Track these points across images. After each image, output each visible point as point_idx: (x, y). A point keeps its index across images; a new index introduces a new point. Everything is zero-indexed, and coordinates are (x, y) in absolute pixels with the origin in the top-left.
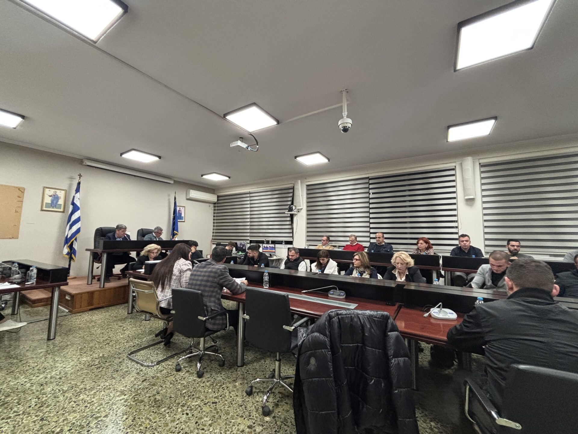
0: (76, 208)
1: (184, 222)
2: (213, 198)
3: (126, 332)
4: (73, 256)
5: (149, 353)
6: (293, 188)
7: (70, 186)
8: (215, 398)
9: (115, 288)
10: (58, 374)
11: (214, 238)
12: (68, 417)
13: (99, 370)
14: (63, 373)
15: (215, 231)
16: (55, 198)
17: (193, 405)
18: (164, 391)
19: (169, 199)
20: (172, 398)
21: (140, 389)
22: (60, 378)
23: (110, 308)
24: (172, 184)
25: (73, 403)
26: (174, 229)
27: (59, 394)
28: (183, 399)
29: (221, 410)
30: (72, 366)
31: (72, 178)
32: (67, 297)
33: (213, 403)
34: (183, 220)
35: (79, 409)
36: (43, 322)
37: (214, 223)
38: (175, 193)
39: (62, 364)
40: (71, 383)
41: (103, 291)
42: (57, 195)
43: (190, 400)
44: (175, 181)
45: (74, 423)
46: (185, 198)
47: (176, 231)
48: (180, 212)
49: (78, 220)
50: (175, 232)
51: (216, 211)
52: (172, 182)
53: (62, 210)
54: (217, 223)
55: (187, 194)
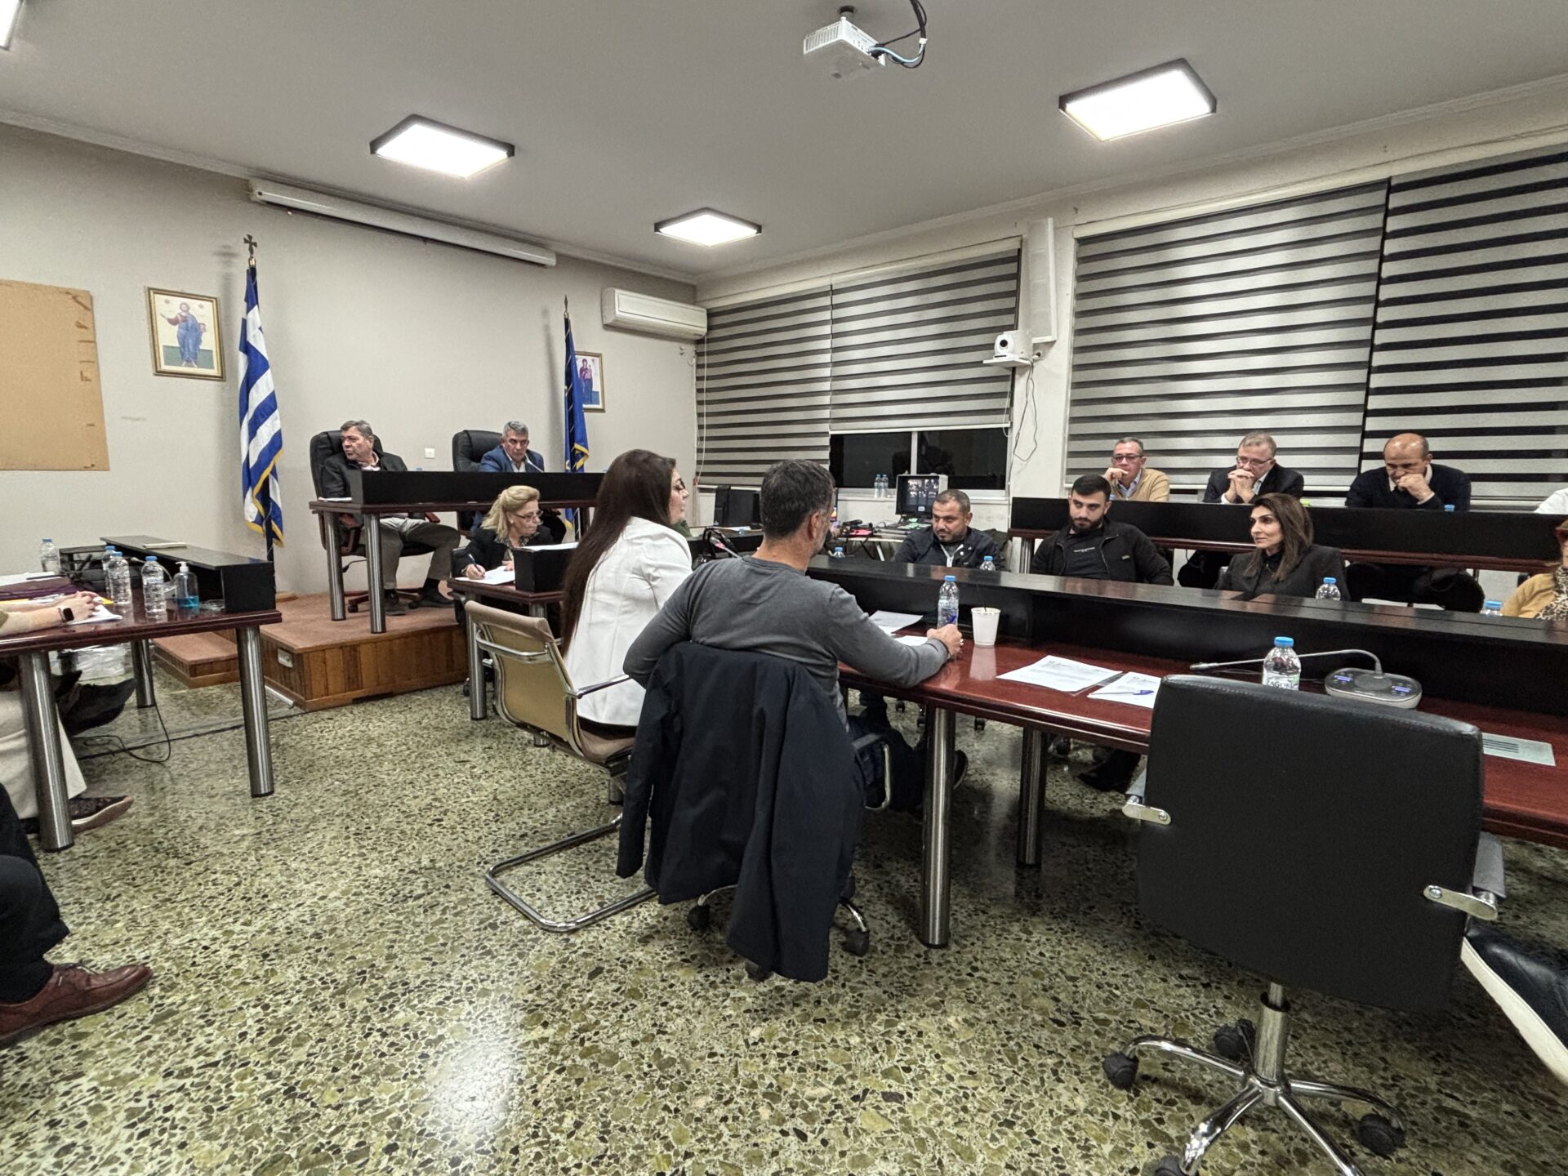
0: (257, 366)
1: (602, 411)
2: (691, 319)
3: (482, 782)
4: (275, 527)
5: (583, 867)
6: (1016, 258)
7: (227, 283)
9: (418, 634)
10: (307, 918)
11: (704, 468)
12: (374, 1095)
13: (435, 918)
14: (321, 918)
15: (705, 445)
16: (190, 330)
18: (680, 1021)
19: (547, 328)
20: (719, 1059)
21: (591, 1004)
22: (318, 936)
23: (414, 697)
24: (551, 267)
25: (376, 1036)
26: (572, 438)
27: (327, 994)
28: (762, 1067)
29: (930, 1132)
30: (345, 893)
31: (227, 255)
32: (283, 660)
33: (886, 1097)
34: (600, 406)
35: (403, 1064)
36: (229, 734)
37: (700, 415)
38: (566, 303)
39: (313, 884)
40: (353, 958)
41: (384, 643)
42: (193, 318)
43: (789, 1071)
44: (559, 256)
45: (399, 1122)
46: (600, 326)
47: (579, 443)
48: (587, 376)
49: (268, 407)
50: (577, 446)
51: (705, 372)
52: (550, 260)
53: (215, 371)
54: (709, 415)
55: (605, 304)
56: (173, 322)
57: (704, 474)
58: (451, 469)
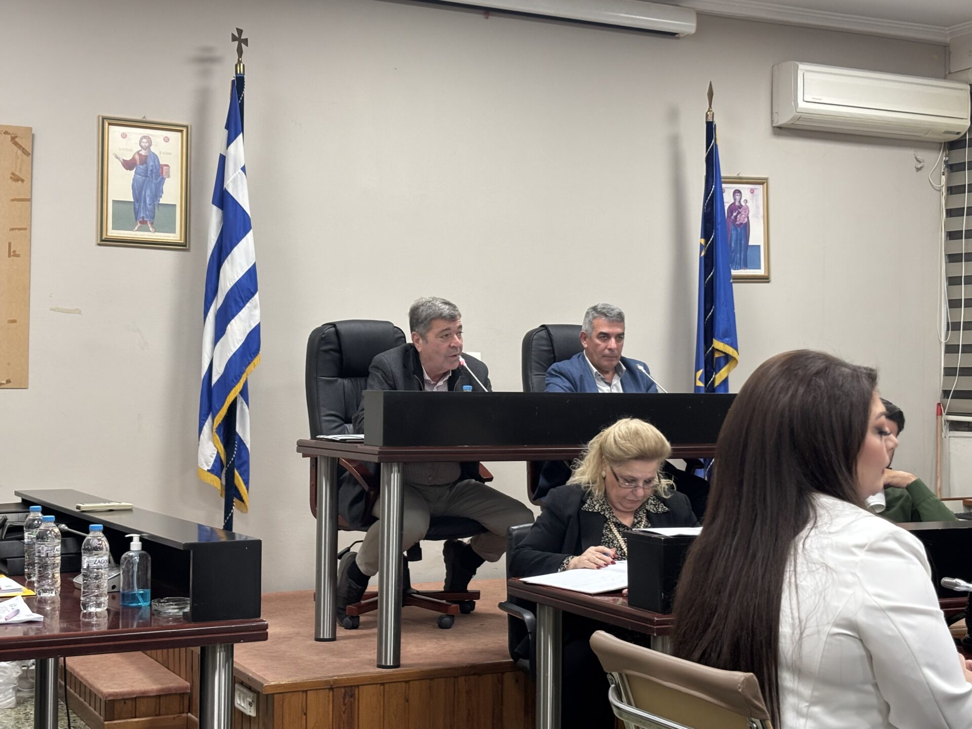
0: (235, 225)
1: (765, 279)
2: (940, 107)
4: (239, 480)
7: (203, 103)
15: (961, 338)
24: (688, 37)
26: (709, 330)
31: (207, 61)
32: (243, 704)
34: (761, 272)
37: (953, 281)
38: (711, 95)
41: (396, 687)
42: (155, 157)
47: (721, 339)
48: (741, 219)
49: (247, 287)
50: (718, 344)
51: (966, 201)
52: (686, 25)
53: (176, 236)
54: (967, 281)
55: (779, 91)
56: (128, 165)
58: (520, 389)
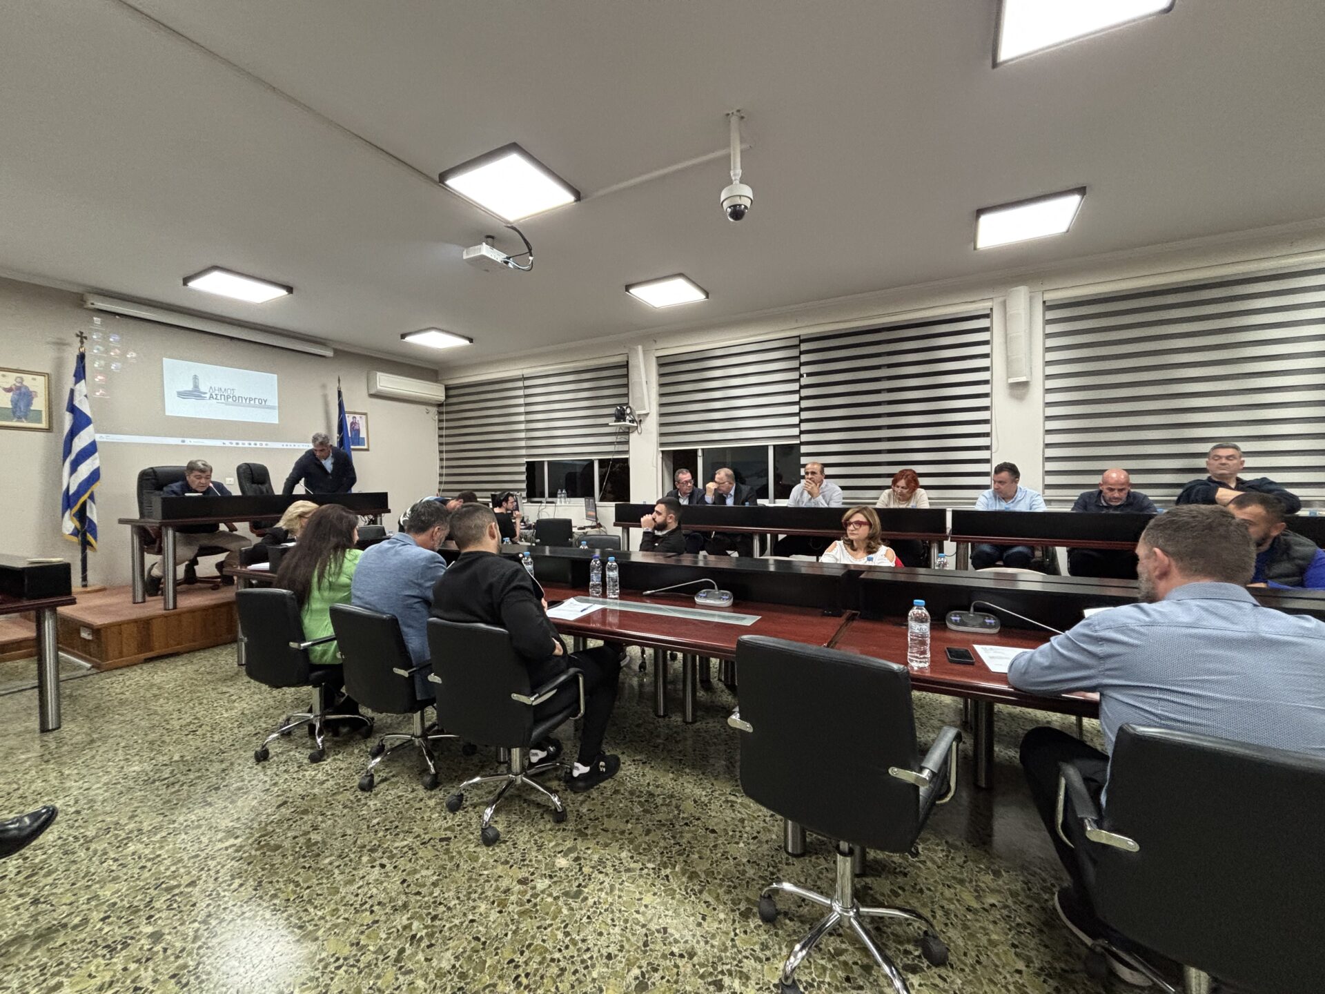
0: (81, 421)
1: (367, 450)
2: (436, 392)
3: (236, 704)
4: (90, 538)
6: (626, 365)
7: (60, 364)
8: (446, 829)
9: (205, 609)
10: (72, 803)
12: (100, 893)
13: (173, 790)
14: (82, 802)
15: (444, 471)
16: (22, 395)
17: (396, 848)
18: (330, 822)
19: (325, 397)
20: (348, 837)
21: (272, 822)
22: (78, 812)
23: (197, 654)
24: (330, 358)
25: (110, 862)
27: (77, 844)
28: (373, 837)
29: (459, 853)
30: (105, 784)
31: (61, 344)
32: (85, 635)
33: (441, 840)
34: (365, 447)
35: (125, 874)
36: (31, 691)
37: (441, 452)
38: (339, 380)
39: (81, 782)
40: (103, 821)
41: (174, 618)
42: (26, 387)
43: (388, 837)
44: (336, 351)
45: (115, 904)
46: (365, 393)
49: (91, 450)
51: (444, 424)
52: (329, 353)
53: (44, 425)
54: (447, 452)
55: (369, 381)
56: (9, 390)
57: (444, 490)
